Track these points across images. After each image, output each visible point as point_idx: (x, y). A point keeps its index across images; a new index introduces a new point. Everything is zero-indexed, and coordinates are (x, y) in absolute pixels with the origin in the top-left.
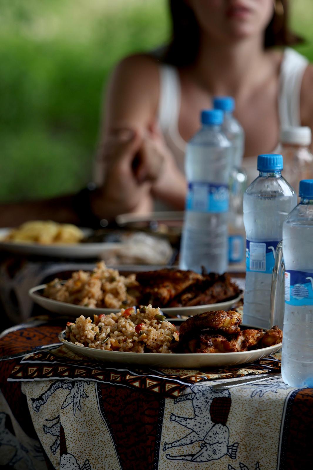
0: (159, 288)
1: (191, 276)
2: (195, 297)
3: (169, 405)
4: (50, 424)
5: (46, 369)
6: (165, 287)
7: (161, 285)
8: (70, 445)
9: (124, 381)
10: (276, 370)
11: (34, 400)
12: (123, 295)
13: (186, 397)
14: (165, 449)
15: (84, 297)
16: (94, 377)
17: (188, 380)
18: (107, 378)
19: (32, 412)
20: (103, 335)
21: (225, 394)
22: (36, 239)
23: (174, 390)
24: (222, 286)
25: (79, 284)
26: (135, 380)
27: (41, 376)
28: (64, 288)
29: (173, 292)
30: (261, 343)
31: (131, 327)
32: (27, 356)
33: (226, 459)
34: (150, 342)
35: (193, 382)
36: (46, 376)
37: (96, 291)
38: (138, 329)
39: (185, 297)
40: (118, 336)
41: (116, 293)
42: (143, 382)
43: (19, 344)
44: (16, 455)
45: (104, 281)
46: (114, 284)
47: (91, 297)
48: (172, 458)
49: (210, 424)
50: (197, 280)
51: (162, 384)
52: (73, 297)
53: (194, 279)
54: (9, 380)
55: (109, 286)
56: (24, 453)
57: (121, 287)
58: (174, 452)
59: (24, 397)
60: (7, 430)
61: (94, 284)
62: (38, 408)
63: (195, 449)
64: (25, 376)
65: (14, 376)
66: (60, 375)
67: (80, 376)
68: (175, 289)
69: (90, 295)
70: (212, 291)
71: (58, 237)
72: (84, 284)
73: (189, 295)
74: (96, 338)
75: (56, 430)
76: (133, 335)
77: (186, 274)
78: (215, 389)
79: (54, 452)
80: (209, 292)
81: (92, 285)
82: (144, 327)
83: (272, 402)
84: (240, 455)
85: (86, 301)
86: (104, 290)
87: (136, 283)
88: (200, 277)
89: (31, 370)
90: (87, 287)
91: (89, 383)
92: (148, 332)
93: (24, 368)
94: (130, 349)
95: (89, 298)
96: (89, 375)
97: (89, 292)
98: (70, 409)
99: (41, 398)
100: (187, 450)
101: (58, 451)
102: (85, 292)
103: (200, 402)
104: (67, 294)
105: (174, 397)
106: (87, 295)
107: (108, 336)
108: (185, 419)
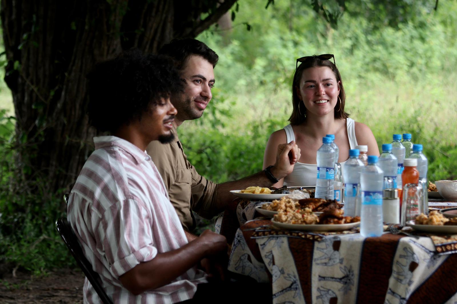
0: (309, 205)
1: (322, 200)
2: (323, 209)
3: (316, 244)
4: (268, 254)
5: (266, 233)
6: (311, 205)
7: (309, 204)
8: (276, 262)
9: (298, 236)
10: (358, 232)
11: (261, 245)
12: (294, 208)
13: (323, 241)
14: (315, 261)
15: (278, 209)
16: (286, 234)
17: (324, 234)
18: (291, 234)
19: (260, 250)
20: (289, 219)
21: (338, 239)
22: (254, 192)
23: (318, 238)
24: (334, 205)
25: (276, 204)
26: (302, 235)
27: (264, 235)
28: (270, 206)
29: (314, 207)
30: (352, 221)
31: (300, 216)
32: (258, 229)
33: (339, 265)
34: (308, 221)
35: (325, 235)
36: (266, 235)
37: (283, 206)
38: (303, 216)
39: (319, 209)
40: (294, 220)
41: (291, 207)
42: (306, 236)
43: (254, 225)
44: (251, 271)
45: (286, 203)
46: (290, 204)
47: (282, 208)
48: (318, 264)
49: (332, 251)
50: (324, 202)
51: (313, 236)
52: (273, 209)
53: (322, 202)
54: (252, 238)
55: (288, 205)
56: (256, 269)
57: (293, 205)
58: (319, 262)
59: (257, 245)
60: (248, 261)
61: (282, 204)
62: (263, 248)
63: (326, 261)
64: (258, 235)
65: (253, 236)
66: (272, 234)
67: (281, 234)
68: (315, 206)
69: (280, 208)
70: (330, 206)
71: (262, 192)
72: (278, 204)
73: (321, 208)
74: (286, 220)
75: (271, 257)
76: (300, 219)
77: (319, 200)
78: (335, 238)
79: (269, 265)
80: (329, 207)
81: (281, 204)
82: (305, 216)
83: (357, 242)
84: (345, 263)
85: (279, 210)
86: (286, 206)
87: (299, 204)
88: (325, 201)
89: (260, 234)
90: (279, 205)
91: (284, 237)
92: (307, 218)
93: (257, 233)
94: (301, 224)
95: (280, 209)
96: (284, 233)
97: (280, 207)
98: (276, 248)
99: (264, 244)
100: (324, 261)
101: (271, 265)
102: (279, 207)
103: (329, 242)
104: (271, 208)
105: (318, 241)
106: (279, 208)
107: (291, 219)
108: (323, 249)
